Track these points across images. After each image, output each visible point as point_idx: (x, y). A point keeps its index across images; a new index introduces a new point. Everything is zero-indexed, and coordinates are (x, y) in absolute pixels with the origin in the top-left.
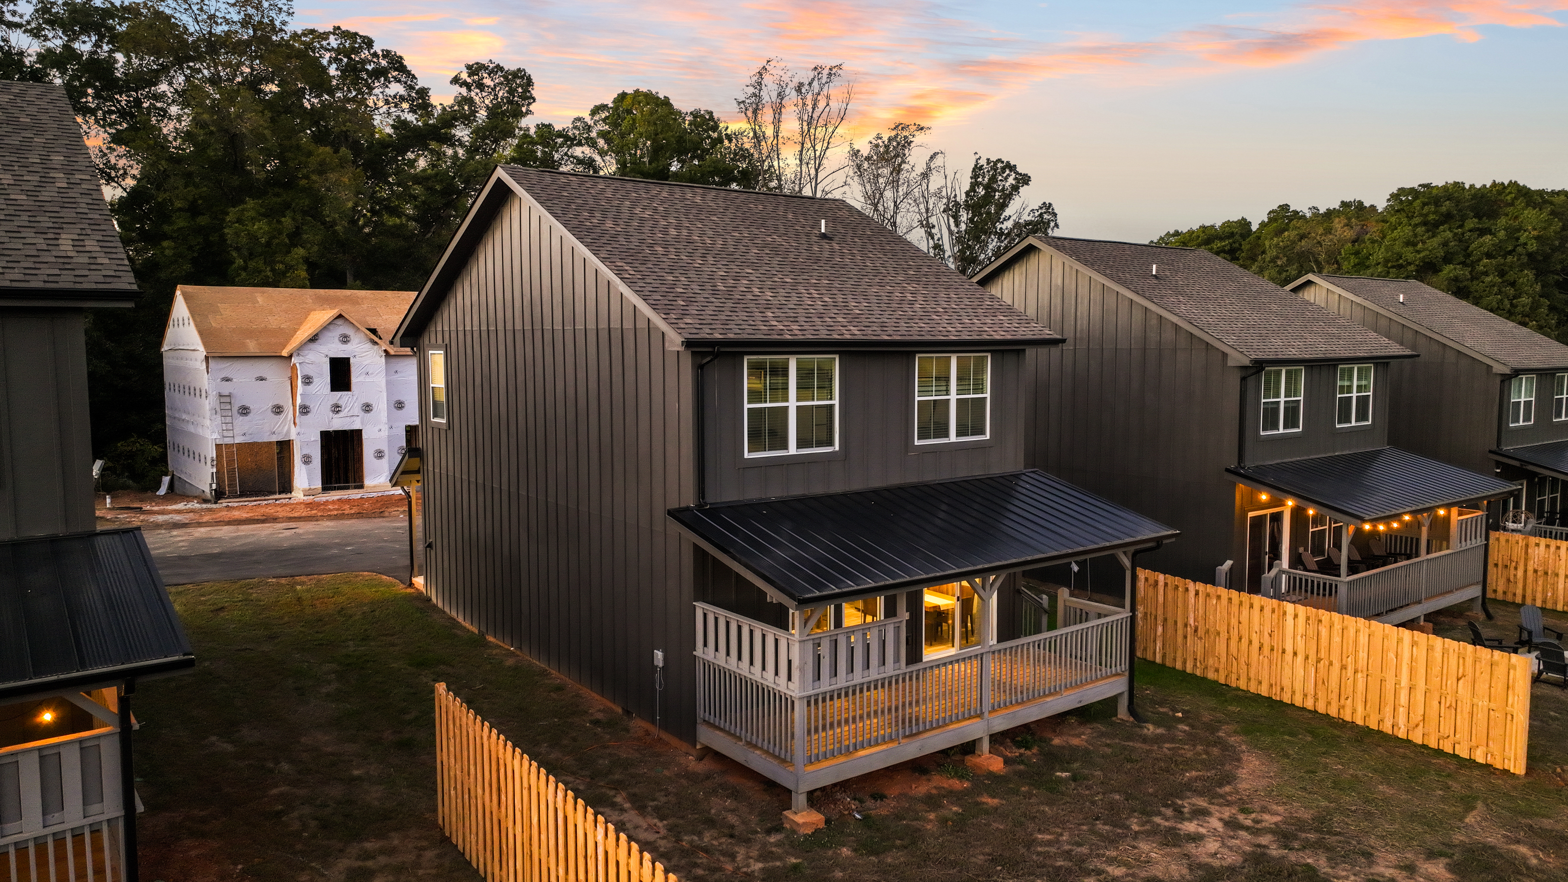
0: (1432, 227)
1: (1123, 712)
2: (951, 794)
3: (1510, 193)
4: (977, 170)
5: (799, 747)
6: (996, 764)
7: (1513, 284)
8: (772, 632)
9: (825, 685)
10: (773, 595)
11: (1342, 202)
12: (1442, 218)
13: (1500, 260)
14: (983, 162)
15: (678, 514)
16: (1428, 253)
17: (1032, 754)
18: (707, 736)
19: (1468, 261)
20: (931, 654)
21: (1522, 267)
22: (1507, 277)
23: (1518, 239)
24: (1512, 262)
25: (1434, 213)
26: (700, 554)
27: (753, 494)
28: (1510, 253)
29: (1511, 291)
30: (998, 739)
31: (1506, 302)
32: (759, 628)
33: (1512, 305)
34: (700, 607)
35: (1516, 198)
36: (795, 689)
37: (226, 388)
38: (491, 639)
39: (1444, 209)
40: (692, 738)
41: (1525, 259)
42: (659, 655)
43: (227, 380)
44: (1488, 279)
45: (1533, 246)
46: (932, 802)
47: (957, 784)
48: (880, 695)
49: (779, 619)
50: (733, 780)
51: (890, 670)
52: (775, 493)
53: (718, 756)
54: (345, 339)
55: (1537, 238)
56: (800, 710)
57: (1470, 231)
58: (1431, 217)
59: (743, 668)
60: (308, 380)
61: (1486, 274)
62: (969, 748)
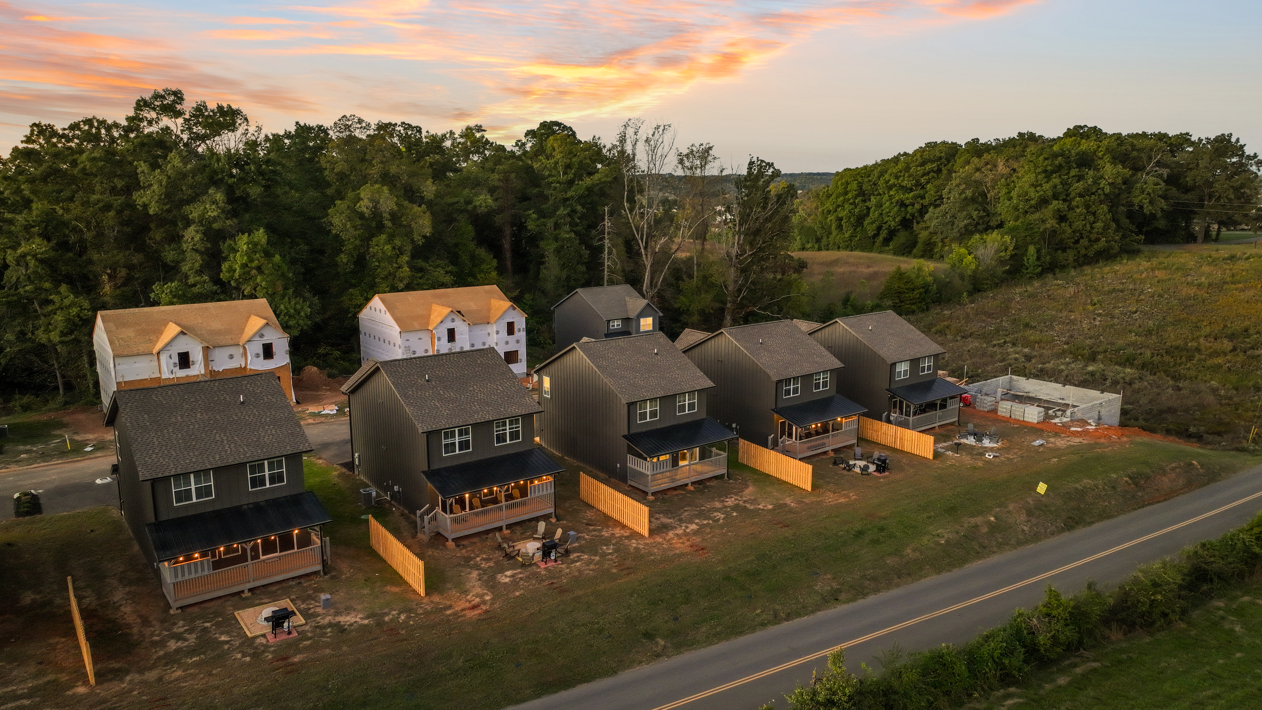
0: (1048, 175)
1: (726, 478)
2: (681, 494)
3: (1101, 151)
4: (751, 163)
5: (649, 484)
6: (692, 488)
7: (1094, 214)
8: (644, 462)
9: (655, 472)
10: (645, 455)
11: (1019, 133)
12: (1056, 168)
13: (1087, 198)
14: (755, 159)
15: (624, 436)
16: (1043, 193)
17: (701, 487)
18: (629, 482)
19: (1068, 198)
20: (681, 463)
21: (1101, 202)
22: (1091, 209)
23: (1099, 184)
24: (1094, 199)
25: (1051, 165)
26: (629, 445)
27: (640, 430)
28: (1093, 194)
29: (1092, 219)
30: (693, 483)
31: (1088, 226)
32: (642, 461)
33: (1091, 227)
34: (629, 455)
35: (1104, 154)
36: (649, 473)
37: (408, 344)
38: (566, 458)
39: (1057, 162)
40: (626, 483)
41: (1102, 197)
42: (618, 465)
43: (408, 340)
44: (1078, 211)
45: (1107, 190)
46: (677, 495)
47: (683, 492)
48: (668, 474)
49: (645, 459)
50: (635, 491)
51: (668, 469)
52: (644, 430)
53: (632, 486)
54: (453, 320)
55: (1109, 184)
56: (650, 477)
57: (1073, 177)
58: (1049, 168)
59: (638, 469)
60: (439, 339)
61: (1078, 207)
62: (686, 485)
